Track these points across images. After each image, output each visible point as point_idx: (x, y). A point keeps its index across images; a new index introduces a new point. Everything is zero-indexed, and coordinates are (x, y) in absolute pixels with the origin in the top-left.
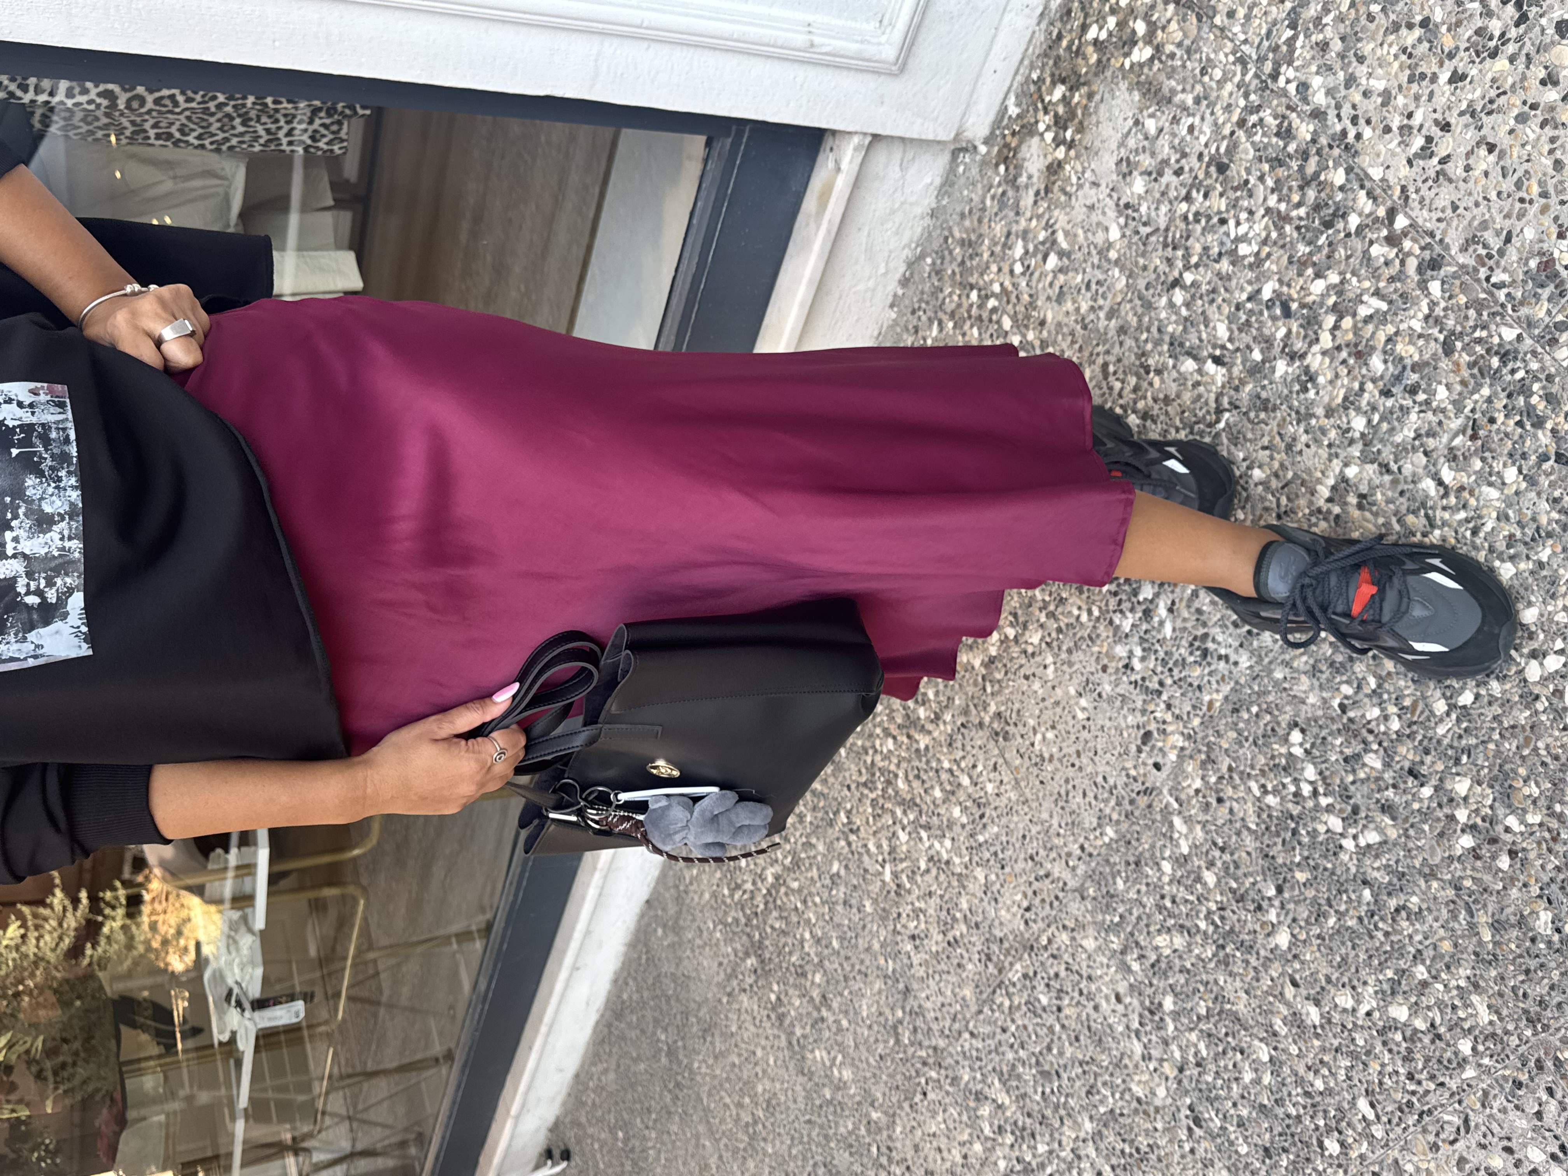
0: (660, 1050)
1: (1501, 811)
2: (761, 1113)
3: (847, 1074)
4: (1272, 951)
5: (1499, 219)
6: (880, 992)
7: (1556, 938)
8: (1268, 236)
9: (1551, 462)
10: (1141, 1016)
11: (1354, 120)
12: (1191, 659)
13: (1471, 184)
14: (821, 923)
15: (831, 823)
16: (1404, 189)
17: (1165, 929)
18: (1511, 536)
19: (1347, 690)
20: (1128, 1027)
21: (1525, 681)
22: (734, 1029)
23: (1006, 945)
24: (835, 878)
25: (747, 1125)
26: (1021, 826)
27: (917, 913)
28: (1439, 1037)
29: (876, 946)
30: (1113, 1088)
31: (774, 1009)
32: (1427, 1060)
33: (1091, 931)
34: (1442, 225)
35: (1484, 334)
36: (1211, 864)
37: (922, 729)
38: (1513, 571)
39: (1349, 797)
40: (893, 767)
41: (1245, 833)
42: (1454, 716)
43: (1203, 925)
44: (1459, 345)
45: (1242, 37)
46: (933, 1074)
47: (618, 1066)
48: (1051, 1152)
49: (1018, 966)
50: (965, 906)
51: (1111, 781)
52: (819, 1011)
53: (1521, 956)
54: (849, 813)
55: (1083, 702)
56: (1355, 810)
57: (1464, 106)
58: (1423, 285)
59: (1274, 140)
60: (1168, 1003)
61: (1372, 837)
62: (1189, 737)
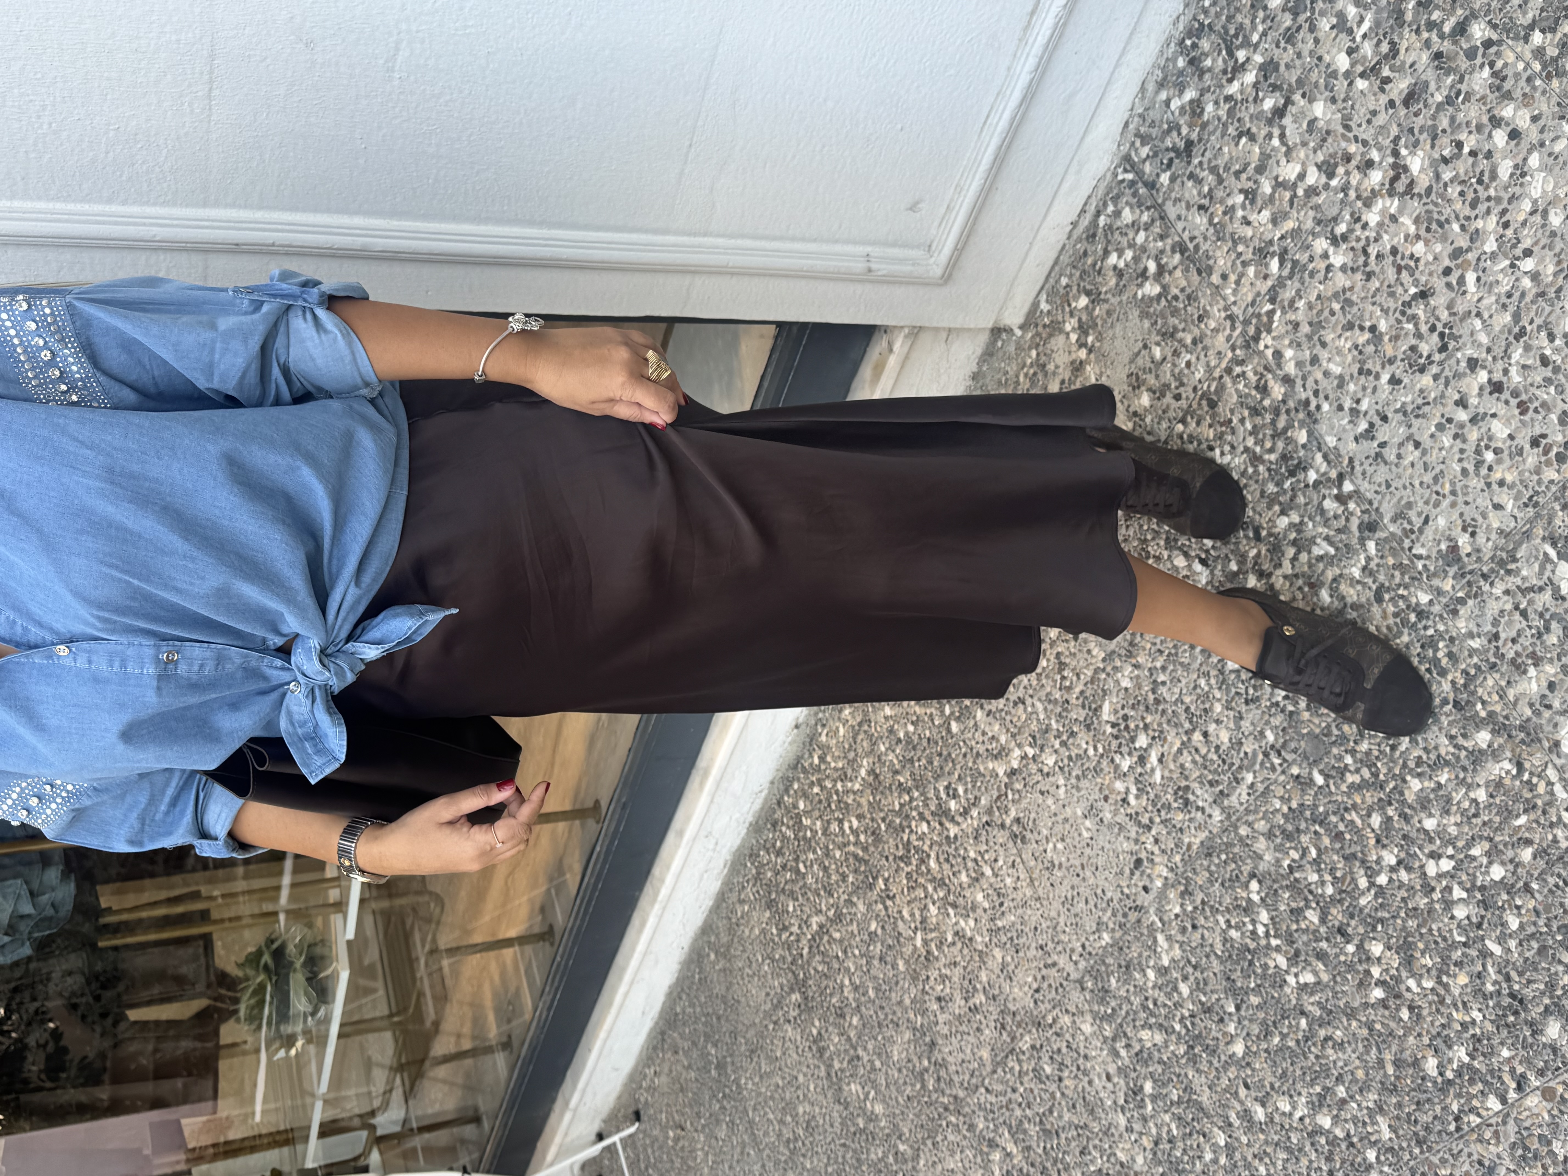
0: (711, 1063)
1: (1404, 974)
2: (801, 1132)
3: (879, 1109)
4: (1230, 1057)
5: (1420, 504)
6: (909, 1042)
7: (1440, 1080)
8: (1246, 470)
9: (1450, 706)
10: (1126, 1094)
11: (1316, 393)
12: (1175, 805)
13: (1400, 470)
14: (859, 973)
15: (871, 886)
16: (1351, 460)
17: (1146, 1026)
18: (1420, 757)
19: (1293, 854)
20: (1115, 1102)
21: (1425, 874)
22: (778, 1054)
23: (1018, 1018)
24: (872, 935)
25: (788, 1141)
26: (1034, 918)
27: (944, 978)
28: (1352, 1145)
29: (907, 1002)
30: (1102, 1151)
31: (815, 1042)
32: (1343, 1162)
33: (1089, 1018)
34: (1379, 497)
35: (1405, 593)
36: (1185, 978)
37: (953, 820)
38: (1419, 786)
39: (1293, 942)
40: (926, 848)
41: (1213, 957)
42: (1373, 892)
43: (1177, 1027)
44: (1387, 597)
45: (1233, 299)
46: (953, 1119)
47: (671, 1071)
49: (1027, 1038)
50: (984, 979)
51: (1109, 894)
52: (856, 1050)
53: (1414, 1090)
54: (886, 880)
55: (1088, 823)
56: (1297, 954)
57: (1398, 406)
58: (1362, 541)
59: (1254, 392)
60: (1148, 1087)
61: (1308, 978)
62: (1172, 870)
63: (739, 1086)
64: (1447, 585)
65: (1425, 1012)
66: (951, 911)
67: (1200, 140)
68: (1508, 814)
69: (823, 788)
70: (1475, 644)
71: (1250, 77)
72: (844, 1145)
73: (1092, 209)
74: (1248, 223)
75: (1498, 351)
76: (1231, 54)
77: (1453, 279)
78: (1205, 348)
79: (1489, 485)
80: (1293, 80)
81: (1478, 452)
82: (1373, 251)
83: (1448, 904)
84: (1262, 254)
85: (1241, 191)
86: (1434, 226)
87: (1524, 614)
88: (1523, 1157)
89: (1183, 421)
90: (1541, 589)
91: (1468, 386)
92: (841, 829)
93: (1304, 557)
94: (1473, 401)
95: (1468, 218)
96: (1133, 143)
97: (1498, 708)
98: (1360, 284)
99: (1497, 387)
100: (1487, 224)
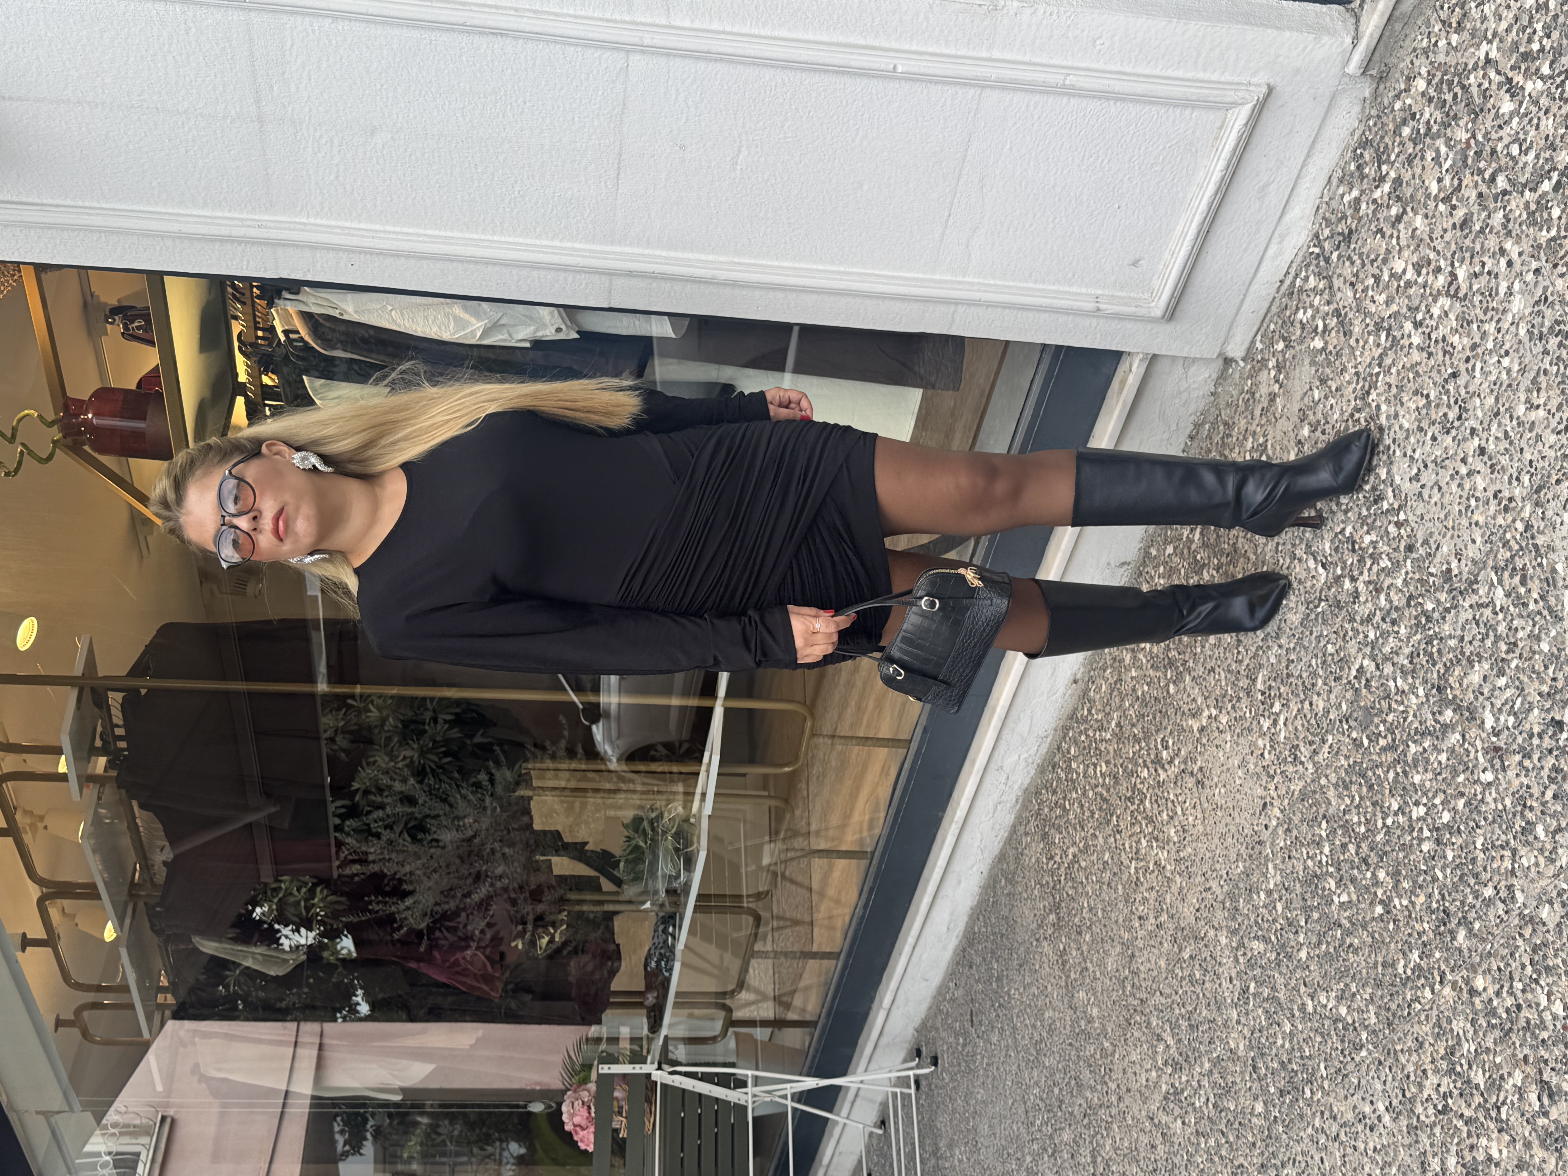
0: (993, 976)
2: (1045, 1034)
3: (1095, 1012)
4: (1298, 961)
5: (1436, 534)
6: (1119, 954)
10: (1239, 994)
11: (1394, 440)
12: (1289, 759)
13: (1430, 507)
14: (1094, 897)
15: (1108, 822)
16: (1406, 496)
17: (1256, 938)
18: (1416, 728)
19: (1347, 801)
20: (1232, 1000)
21: (1411, 818)
22: (1037, 967)
23: (1185, 933)
24: (1105, 864)
25: (1036, 1042)
26: (1202, 851)
27: (1145, 900)
28: (1355, 1029)
29: (1121, 920)
30: (1221, 1040)
31: (1061, 956)
32: (1349, 1042)
33: (1225, 933)
34: (1417, 526)
35: (1422, 601)
36: (1281, 898)
37: (1163, 767)
38: (1415, 750)
39: (1340, 870)
40: (1145, 791)
41: (1297, 882)
42: (1384, 831)
43: (1273, 938)
44: (1412, 603)
45: (1360, 360)
46: (1138, 1018)
47: (966, 984)
48: (1188, 1081)
49: (1188, 949)
50: (1168, 901)
51: (1246, 831)
52: (1085, 962)
53: (1390, 985)
54: (1118, 817)
55: (1240, 773)
56: (1341, 879)
57: (1434, 458)
58: (1405, 559)
60: (1252, 987)
61: (1345, 898)
62: (1282, 811)
63: (1009, 995)
64: (1443, 596)
65: (1401, 924)
66: (1155, 844)
67: (1356, 230)
68: (1455, 773)
69: (1087, 736)
70: (1452, 643)
71: (1387, 187)
72: (1070, 1044)
73: (1293, 272)
74: (1374, 302)
75: (1485, 425)
76: (1379, 167)
77: (1470, 366)
78: (1342, 396)
79: (1470, 524)
80: (1408, 195)
81: (1468, 499)
82: (1433, 336)
83: (1421, 840)
84: (1378, 327)
85: (1373, 276)
86: (1465, 324)
87: (1477, 624)
88: (1438, 1034)
90: (1487, 605)
91: (1469, 447)
92: (1095, 772)
93: (1375, 568)
94: (1470, 460)
95: (1482, 321)
96: (1321, 224)
97: (1458, 693)
98: (1425, 360)
99: (1482, 451)
100: (1490, 328)
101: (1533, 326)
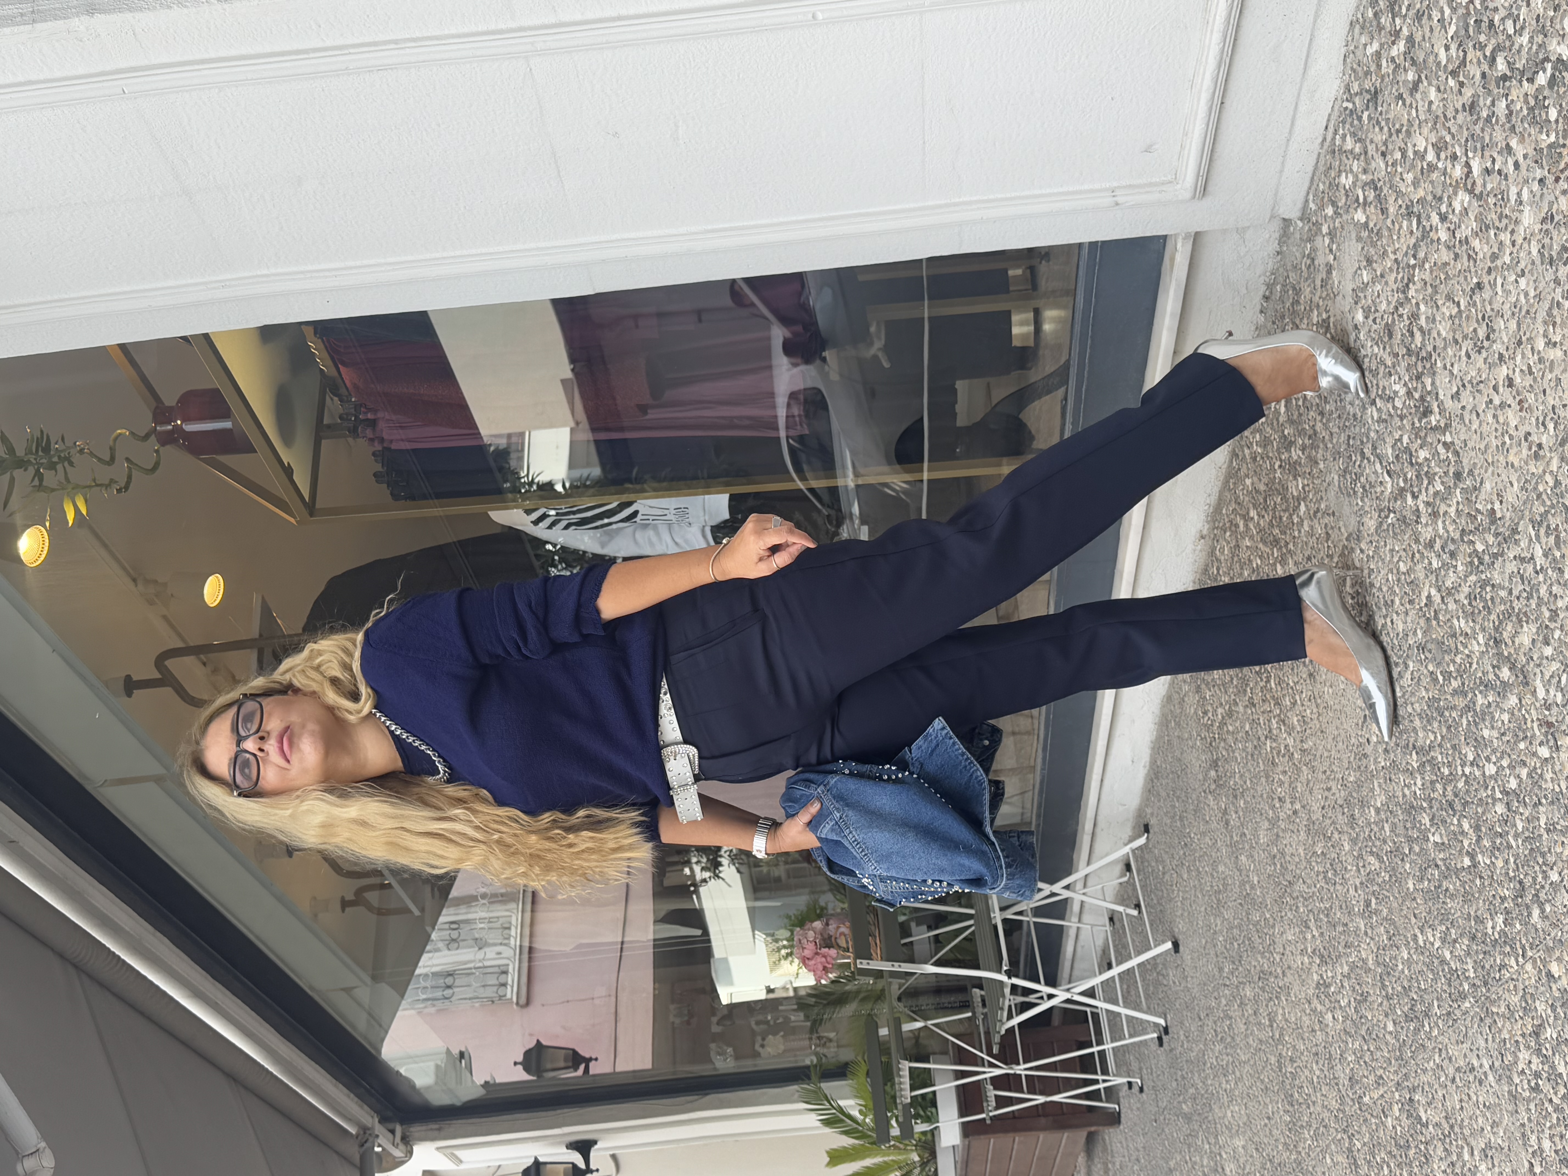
0: (1176, 814)
1: (1477, 849)
3: (1256, 880)
4: (1407, 890)
5: (1479, 465)
6: (1267, 829)
7: (1492, 938)
8: (1405, 401)
10: (1364, 905)
13: (1471, 434)
14: (1242, 764)
24: (1247, 734)
25: (1216, 892)
26: (1320, 747)
27: (1281, 782)
28: (1458, 976)
30: (1354, 947)
31: (1224, 814)
32: (1455, 988)
33: (1346, 838)
34: (1462, 453)
35: (1473, 539)
36: (1387, 820)
39: (1432, 807)
41: (1398, 807)
42: (1464, 779)
43: (1385, 858)
44: (1465, 538)
45: (1397, 246)
46: (1289, 900)
49: (1320, 845)
50: (1299, 789)
51: (1353, 739)
52: (1243, 827)
53: (1482, 942)
56: (1433, 817)
57: (1470, 378)
58: (1455, 487)
59: (1408, 334)
60: (1373, 902)
61: (1438, 838)
63: (1191, 838)
64: (1491, 540)
67: (1381, 90)
68: (1517, 738)
70: (1503, 593)
71: (1402, 45)
72: (1241, 905)
73: (1331, 129)
74: (1404, 180)
75: (1511, 352)
76: (1393, 19)
77: (1492, 279)
79: (1507, 464)
80: (1421, 60)
81: (1503, 434)
82: (1457, 235)
83: (1494, 800)
84: (1409, 212)
85: (1400, 149)
86: (1483, 228)
87: (1522, 579)
88: (1525, 1008)
89: (1377, 344)
90: (1529, 561)
91: (1498, 375)
94: (1501, 389)
95: (1498, 228)
96: (1350, 76)
97: (1512, 651)
98: (1452, 262)
99: (1510, 383)
100: (1505, 237)
101: (1543, 247)
